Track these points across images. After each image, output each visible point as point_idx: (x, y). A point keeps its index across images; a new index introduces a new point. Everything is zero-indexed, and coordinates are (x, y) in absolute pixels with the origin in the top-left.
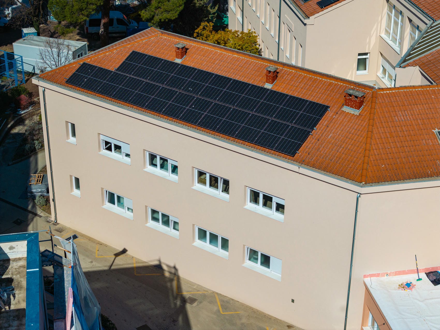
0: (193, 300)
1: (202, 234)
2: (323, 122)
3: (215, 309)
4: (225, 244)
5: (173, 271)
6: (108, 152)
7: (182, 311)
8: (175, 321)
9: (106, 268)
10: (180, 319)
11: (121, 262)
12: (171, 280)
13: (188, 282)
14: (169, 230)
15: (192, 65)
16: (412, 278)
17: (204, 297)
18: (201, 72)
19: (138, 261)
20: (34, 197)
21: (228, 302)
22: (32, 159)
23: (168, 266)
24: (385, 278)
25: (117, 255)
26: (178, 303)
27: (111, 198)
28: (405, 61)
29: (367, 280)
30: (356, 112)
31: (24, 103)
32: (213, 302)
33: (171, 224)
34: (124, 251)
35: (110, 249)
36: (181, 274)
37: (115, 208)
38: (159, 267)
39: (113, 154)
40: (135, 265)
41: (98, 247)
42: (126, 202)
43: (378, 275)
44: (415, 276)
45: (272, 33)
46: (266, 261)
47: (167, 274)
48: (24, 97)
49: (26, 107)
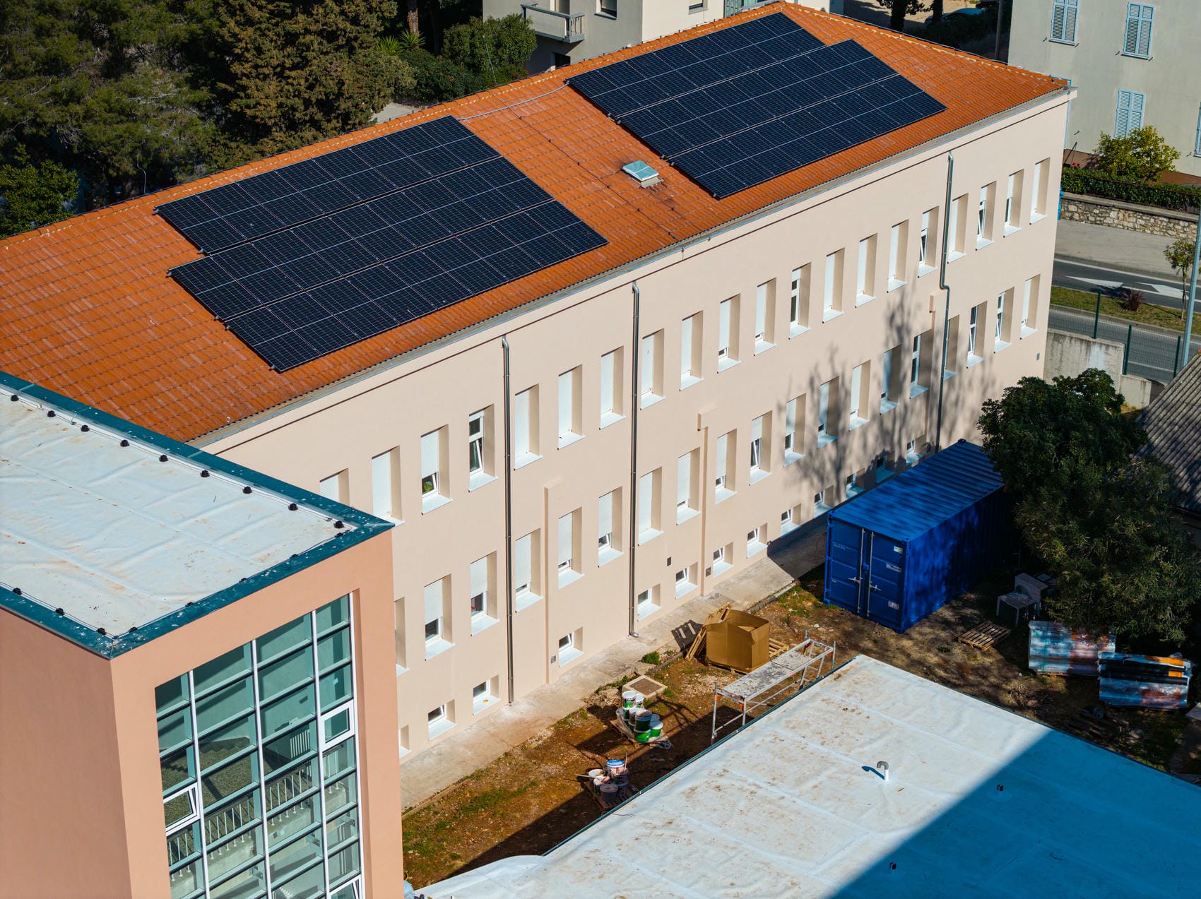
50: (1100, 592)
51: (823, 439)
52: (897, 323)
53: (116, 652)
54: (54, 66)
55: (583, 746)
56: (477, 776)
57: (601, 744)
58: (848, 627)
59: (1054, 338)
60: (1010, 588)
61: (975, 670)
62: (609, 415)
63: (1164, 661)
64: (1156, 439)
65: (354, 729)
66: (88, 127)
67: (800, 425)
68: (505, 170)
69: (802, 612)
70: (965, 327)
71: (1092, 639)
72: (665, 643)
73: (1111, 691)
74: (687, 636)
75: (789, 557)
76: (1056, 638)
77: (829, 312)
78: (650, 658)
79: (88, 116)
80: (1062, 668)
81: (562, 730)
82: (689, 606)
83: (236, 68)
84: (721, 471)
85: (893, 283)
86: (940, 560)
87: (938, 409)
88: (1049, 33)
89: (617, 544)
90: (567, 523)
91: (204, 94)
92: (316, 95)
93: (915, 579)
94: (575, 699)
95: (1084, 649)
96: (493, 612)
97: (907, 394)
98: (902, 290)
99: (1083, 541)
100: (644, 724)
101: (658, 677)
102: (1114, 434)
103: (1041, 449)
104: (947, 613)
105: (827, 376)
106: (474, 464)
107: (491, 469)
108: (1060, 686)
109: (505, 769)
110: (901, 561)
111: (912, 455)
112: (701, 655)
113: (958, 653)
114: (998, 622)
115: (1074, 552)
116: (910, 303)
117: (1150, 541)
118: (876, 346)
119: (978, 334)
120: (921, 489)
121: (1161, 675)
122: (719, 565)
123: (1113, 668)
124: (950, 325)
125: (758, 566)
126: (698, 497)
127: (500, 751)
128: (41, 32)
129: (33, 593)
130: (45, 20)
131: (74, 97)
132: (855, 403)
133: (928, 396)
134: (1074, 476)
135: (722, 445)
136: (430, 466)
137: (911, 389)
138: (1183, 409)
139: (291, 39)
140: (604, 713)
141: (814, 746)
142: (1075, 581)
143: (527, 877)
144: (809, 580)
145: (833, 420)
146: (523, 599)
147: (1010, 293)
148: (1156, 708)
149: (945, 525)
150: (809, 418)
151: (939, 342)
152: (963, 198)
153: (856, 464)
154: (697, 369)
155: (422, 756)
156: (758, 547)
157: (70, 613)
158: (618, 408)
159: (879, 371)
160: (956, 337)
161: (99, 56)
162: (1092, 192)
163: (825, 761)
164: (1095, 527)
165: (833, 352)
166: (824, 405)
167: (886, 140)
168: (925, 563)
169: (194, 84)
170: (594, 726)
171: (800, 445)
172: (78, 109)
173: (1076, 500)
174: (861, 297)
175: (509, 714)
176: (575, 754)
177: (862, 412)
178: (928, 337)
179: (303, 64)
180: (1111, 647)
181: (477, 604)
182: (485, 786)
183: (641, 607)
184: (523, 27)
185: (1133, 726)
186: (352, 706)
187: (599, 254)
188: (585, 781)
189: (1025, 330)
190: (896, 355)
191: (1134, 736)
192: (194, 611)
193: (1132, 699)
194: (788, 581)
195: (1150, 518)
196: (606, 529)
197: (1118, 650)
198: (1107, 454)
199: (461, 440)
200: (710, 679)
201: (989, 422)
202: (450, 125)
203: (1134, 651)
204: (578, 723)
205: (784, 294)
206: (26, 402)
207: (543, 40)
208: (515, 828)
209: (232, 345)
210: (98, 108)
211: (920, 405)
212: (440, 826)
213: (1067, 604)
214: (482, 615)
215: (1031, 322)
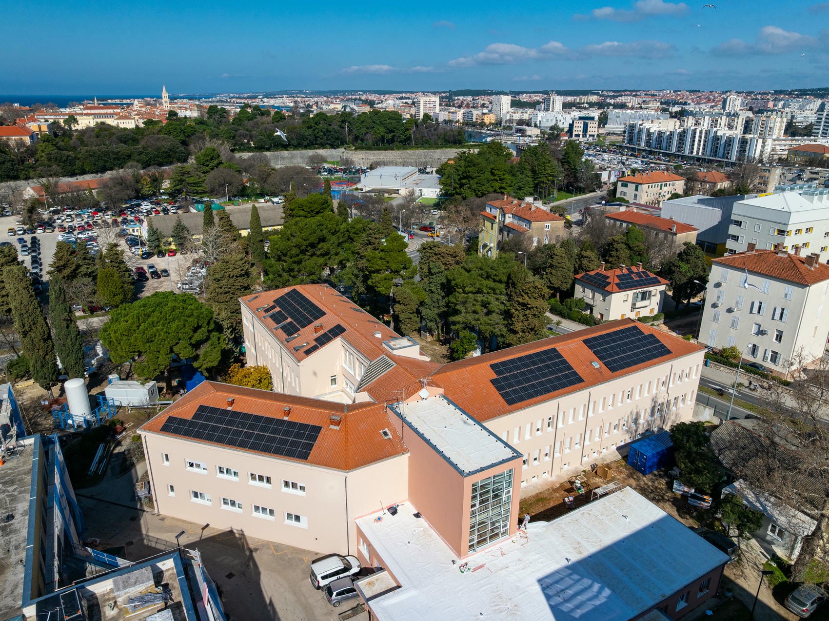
0: (256, 550)
1: (257, 508)
2: (320, 436)
3: (271, 552)
4: (272, 512)
5: (241, 532)
6: (191, 468)
7: (251, 558)
8: (248, 566)
9: (198, 539)
10: (251, 564)
11: (207, 533)
12: (240, 539)
13: (251, 538)
14: (236, 509)
15: (238, 410)
16: (380, 514)
17: (263, 545)
18: (244, 414)
19: (219, 530)
20: (140, 499)
21: (278, 546)
22: (133, 471)
23: (237, 530)
24: (366, 518)
25: (203, 529)
26: (247, 553)
27: (196, 495)
28: (359, 389)
29: (357, 521)
30: (338, 428)
31: (119, 430)
32: (269, 548)
33: (237, 506)
34: (208, 525)
35: (199, 525)
36: (246, 533)
37: (199, 501)
38: (231, 532)
39: (194, 469)
40: (216, 534)
41: (189, 525)
42: (206, 496)
43: (362, 516)
44: (382, 512)
45: (277, 366)
46: (297, 518)
47: (237, 535)
48: (118, 426)
49: (121, 433)
50: (691, 478)
51: (633, 425)
52: (654, 400)
53: (466, 476)
54: (475, 312)
55: (566, 490)
56: (541, 493)
57: (570, 491)
58: (631, 471)
59: (697, 404)
60: (672, 470)
61: (659, 489)
62: (581, 418)
63: (705, 497)
64: (712, 441)
65: (511, 493)
66: (480, 326)
67: (627, 422)
68: (565, 362)
69: (622, 466)
70: (673, 401)
71: (689, 487)
72: (588, 468)
73: (691, 501)
74: (594, 467)
75: (621, 451)
76: (680, 485)
77: (637, 398)
78: (584, 471)
79: (481, 324)
80: (681, 493)
81: (562, 485)
82: (595, 460)
83: (513, 319)
84: (607, 430)
85: (654, 391)
86: (655, 460)
87: (663, 420)
88: (712, 319)
89: (580, 445)
90: (569, 439)
91: (506, 322)
92: (530, 327)
93: (649, 464)
94: (566, 478)
95: (686, 489)
96: (549, 457)
97: (656, 416)
98: (656, 394)
99: (689, 464)
100: (579, 489)
101: (585, 476)
102: (701, 439)
103: (682, 440)
104: (656, 472)
105: (635, 412)
106: (549, 426)
107: (552, 428)
108: (679, 497)
109: (547, 493)
110: (645, 459)
111: (656, 429)
112: (596, 472)
113: (656, 484)
114: (668, 477)
115: (686, 467)
116: (658, 396)
117: (704, 468)
118: (649, 406)
119: (676, 404)
120: (654, 442)
121: (704, 500)
122: (604, 451)
123: (693, 496)
124: (668, 402)
125: (613, 452)
126: (600, 436)
127: (547, 488)
128: (474, 305)
129: (452, 459)
130: (475, 303)
131: (478, 320)
132: (642, 417)
133: (661, 417)
134: (690, 448)
135: (608, 425)
136: (539, 426)
137: (657, 415)
138: (720, 435)
139: (525, 315)
140: (572, 483)
141: (612, 508)
142: (685, 474)
143: (544, 527)
144: (625, 458)
145: (636, 421)
146: (557, 455)
147: (685, 394)
148: (702, 508)
149: (658, 453)
150: (630, 421)
151: (665, 405)
152: (675, 374)
153: (641, 430)
154: (603, 409)
155: (530, 486)
156: (614, 448)
157: (458, 466)
158: (583, 417)
159: (649, 411)
160: (670, 404)
161: (485, 310)
162: (717, 362)
163: (614, 512)
164: (692, 462)
165: (637, 406)
166: (634, 417)
167: (655, 360)
168: (651, 461)
169: (504, 319)
170: (568, 486)
171: (627, 426)
172: (479, 322)
173: (689, 455)
174: (646, 395)
175: (550, 479)
176: (563, 492)
177: (644, 419)
178: (662, 404)
179: (527, 320)
180: (693, 490)
181: (546, 455)
182: (542, 496)
183: (584, 459)
184: (583, 301)
185: (695, 511)
186: (511, 489)
187: (582, 384)
188: (564, 500)
189: (689, 402)
190: (653, 408)
191: (695, 514)
192: (482, 469)
193: (696, 504)
194: (620, 457)
195: (705, 463)
196: (578, 441)
197: (695, 492)
198: (698, 444)
199: (547, 421)
200: (597, 479)
201: (672, 430)
202: (554, 350)
203: (698, 493)
204: (565, 484)
205: (626, 394)
206: (457, 410)
207: (587, 304)
208: (547, 508)
209: (500, 398)
210: (483, 322)
211: (659, 419)
212: (531, 504)
213: (683, 479)
214: (547, 457)
215: (691, 401)
